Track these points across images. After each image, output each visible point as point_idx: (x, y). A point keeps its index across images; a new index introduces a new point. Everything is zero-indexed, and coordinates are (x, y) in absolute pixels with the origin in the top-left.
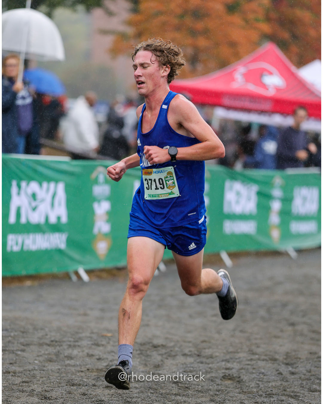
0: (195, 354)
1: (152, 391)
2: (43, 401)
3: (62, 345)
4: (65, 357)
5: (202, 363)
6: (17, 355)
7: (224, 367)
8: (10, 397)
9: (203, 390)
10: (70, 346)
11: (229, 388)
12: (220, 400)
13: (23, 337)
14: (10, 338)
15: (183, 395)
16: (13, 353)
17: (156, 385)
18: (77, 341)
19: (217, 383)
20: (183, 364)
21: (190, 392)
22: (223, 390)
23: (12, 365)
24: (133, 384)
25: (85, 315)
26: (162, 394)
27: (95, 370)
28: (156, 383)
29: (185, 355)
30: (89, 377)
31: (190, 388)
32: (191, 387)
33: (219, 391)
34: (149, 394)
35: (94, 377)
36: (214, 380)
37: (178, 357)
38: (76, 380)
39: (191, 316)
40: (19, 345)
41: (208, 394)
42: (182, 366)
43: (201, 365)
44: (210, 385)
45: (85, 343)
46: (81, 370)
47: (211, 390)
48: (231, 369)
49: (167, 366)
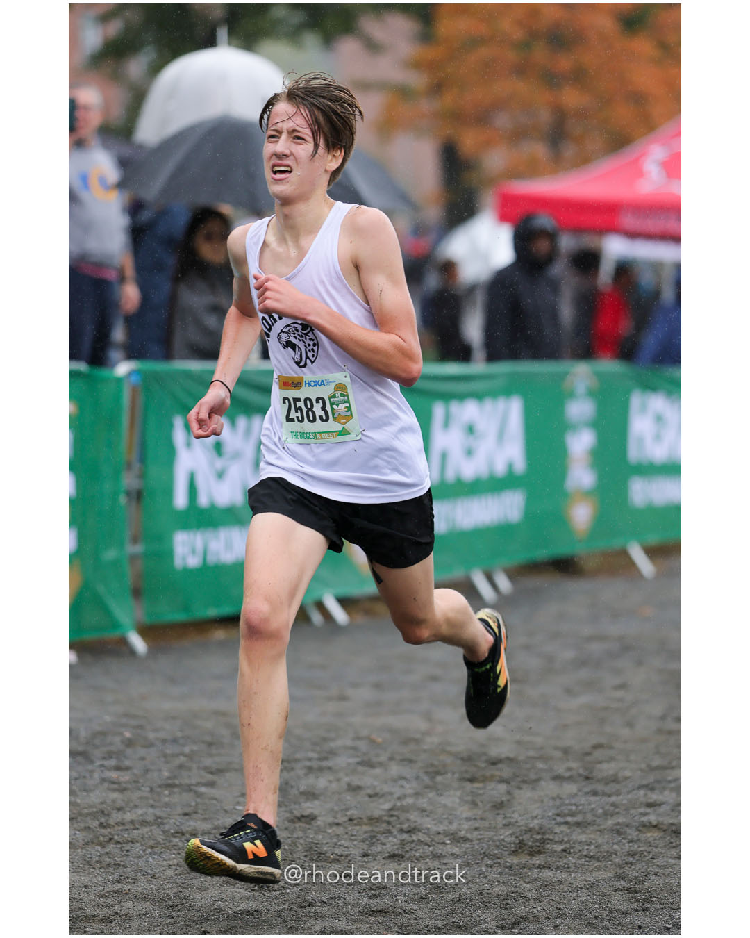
0: (580, 775)
1: (489, 862)
2: (256, 894)
3: (292, 769)
4: (302, 793)
5: (595, 793)
6: (199, 795)
7: (643, 800)
8: (186, 888)
9: (599, 854)
10: (310, 769)
11: (656, 847)
12: (637, 875)
13: (211, 755)
14: (182, 759)
15: (557, 868)
16: (191, 790)
17: (498, 847)
18: (326, 759)
19: (630, 837)
20: (553, 799)
21: (572, 860)
22: (642, 853)
23: (187, 817)
24: (449, 846)
25: (343, 698)
26: (510, 867)
27: (365, 820)
28: (498, 843)
29: (557, 778)
30: (352, 836)
31: (572, 851)
32: (573, 848)
33: (633, 855)
34: (484, 869)
35: (365, 836)
36: (621, 830)
37: (543, 783)
38: (327, 843)
39: (569, 692)
40: (203, 773)
41: (610, 862)
42: (551, 803)
43: (593, 799)
44: (613, 843)
45: (341, 761)
46: (336, 821)
47: (616, 854)
48: (660, 805)
49: (520, 804)
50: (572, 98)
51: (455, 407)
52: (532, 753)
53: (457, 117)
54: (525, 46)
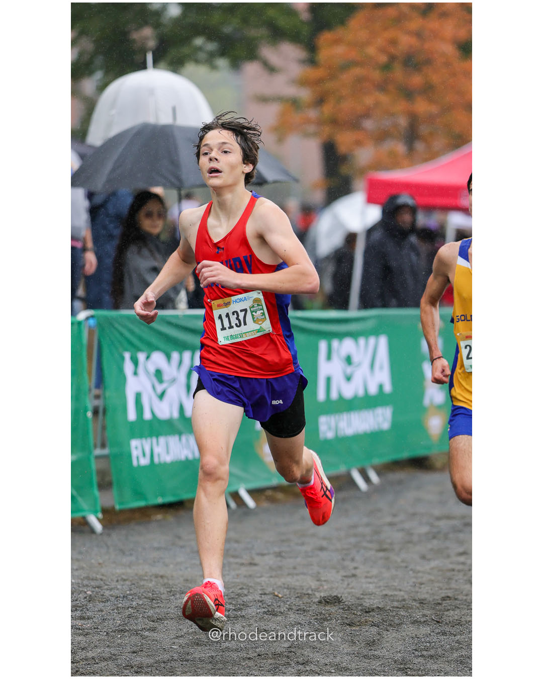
14: (131, 610)
20: (413, 638)
23: (135, 654)
37: (404, 626)
40: (147, 621)
50: (422, 107)
51: (335, 343)
52: (396, 604)
53: (334, 122)
54: (386, 67)
